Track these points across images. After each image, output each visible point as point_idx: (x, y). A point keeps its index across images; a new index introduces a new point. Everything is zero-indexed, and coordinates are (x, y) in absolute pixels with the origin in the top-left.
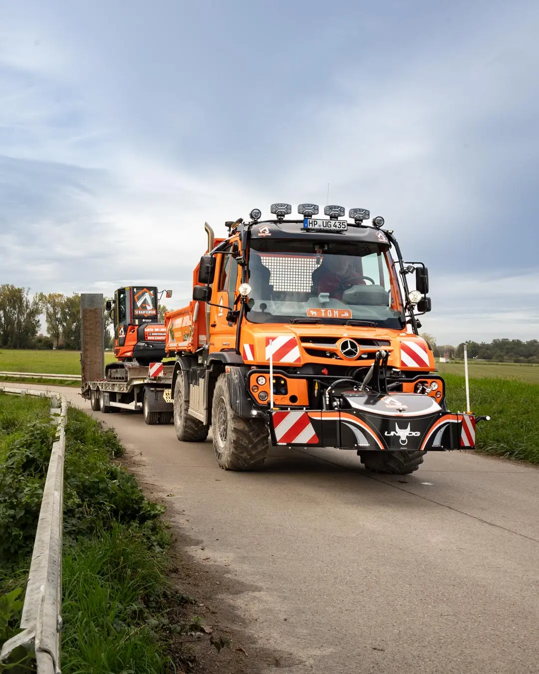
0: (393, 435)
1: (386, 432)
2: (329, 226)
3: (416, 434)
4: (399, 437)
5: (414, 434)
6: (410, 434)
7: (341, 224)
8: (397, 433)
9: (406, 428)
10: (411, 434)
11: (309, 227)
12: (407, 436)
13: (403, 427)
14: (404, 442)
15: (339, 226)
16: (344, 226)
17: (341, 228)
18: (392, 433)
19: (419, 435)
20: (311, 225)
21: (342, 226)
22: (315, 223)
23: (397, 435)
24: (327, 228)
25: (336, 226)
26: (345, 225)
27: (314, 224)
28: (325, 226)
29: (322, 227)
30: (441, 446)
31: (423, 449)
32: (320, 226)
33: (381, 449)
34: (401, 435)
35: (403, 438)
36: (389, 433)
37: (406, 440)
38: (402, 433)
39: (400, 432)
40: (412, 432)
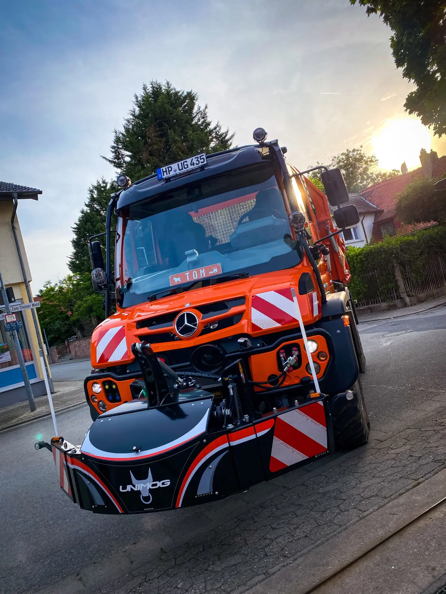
0: (129, 490)
1: (121, 487)
2: (186, 167)
3: (163, 484)
4: (139, 492)
5: (159, 484)
6: (153, 485)
7: (199, 159)
8: (134, 486)
9: (145, 477)
10: (156, 485)
11: (163, 177)
12: (150, 489)
13: (142, 476)
14: (146, 499)
15: (198, 162)
16: (202, 160)
17: (200, 164)
18: (129, 488)
19: (169, 483)
20: (165, 173)
21: (200, 161)
22: (170, 169)
23: (135, 489)
24: (184, 170)
25: (193, 164)
26: (203, 158)
27: (169, 171)
28: (181, 168)
29: (178, 172)
30: (214, 492)
31: (180, 506)
32: (175, 171)
33: (120, 512)
34: (141, 489)
35: (145, 494)
36: (124, 488)
37: (149, 496)
38: (142, 485)
39: (139, 485)
40: (157, 482)
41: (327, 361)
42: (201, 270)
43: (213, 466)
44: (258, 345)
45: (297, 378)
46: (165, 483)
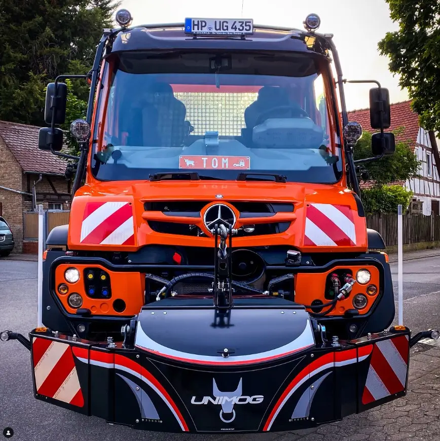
0: (206, 403)
1: (194, 398)
2: (225, 28)
3: (254, 400)
4: (219, 407)
5: (249, 400)
6: (240, 400)
7: (244, 25)
8: (214, 399)
9: (233, 389)
10: (245, 400)
11: (192, 31)
12: (235, 404)
13: (227, 386)
14: (227, 416)
15: (241, 28)
16: (248, 28)
17: (244, 31)
18: (206, 400)
19: (261, 400)
20: (196, 27)
21: (245, 27)
22: (204, 24)
23: (215, 403)
24: (222, 31)
25: (235, 28)
26: (250, 26)
27: (202, 27)
28: (218, 28)
29: (214, 31)
30: (310, 417)
31: (268, 429)
32: (210, 29)
33: (184, 430)
34: (223, 403)
35: (228, 409)
36: (199, 399)
37: (232, 412)
38: (226, 398)
39: (221, 398)
40: (248, 397)
41: (376, 296)
42: (223, 159)
43: (315, 386)
44: (308, 262)
45: (342, 309)
46: (257, 399)
